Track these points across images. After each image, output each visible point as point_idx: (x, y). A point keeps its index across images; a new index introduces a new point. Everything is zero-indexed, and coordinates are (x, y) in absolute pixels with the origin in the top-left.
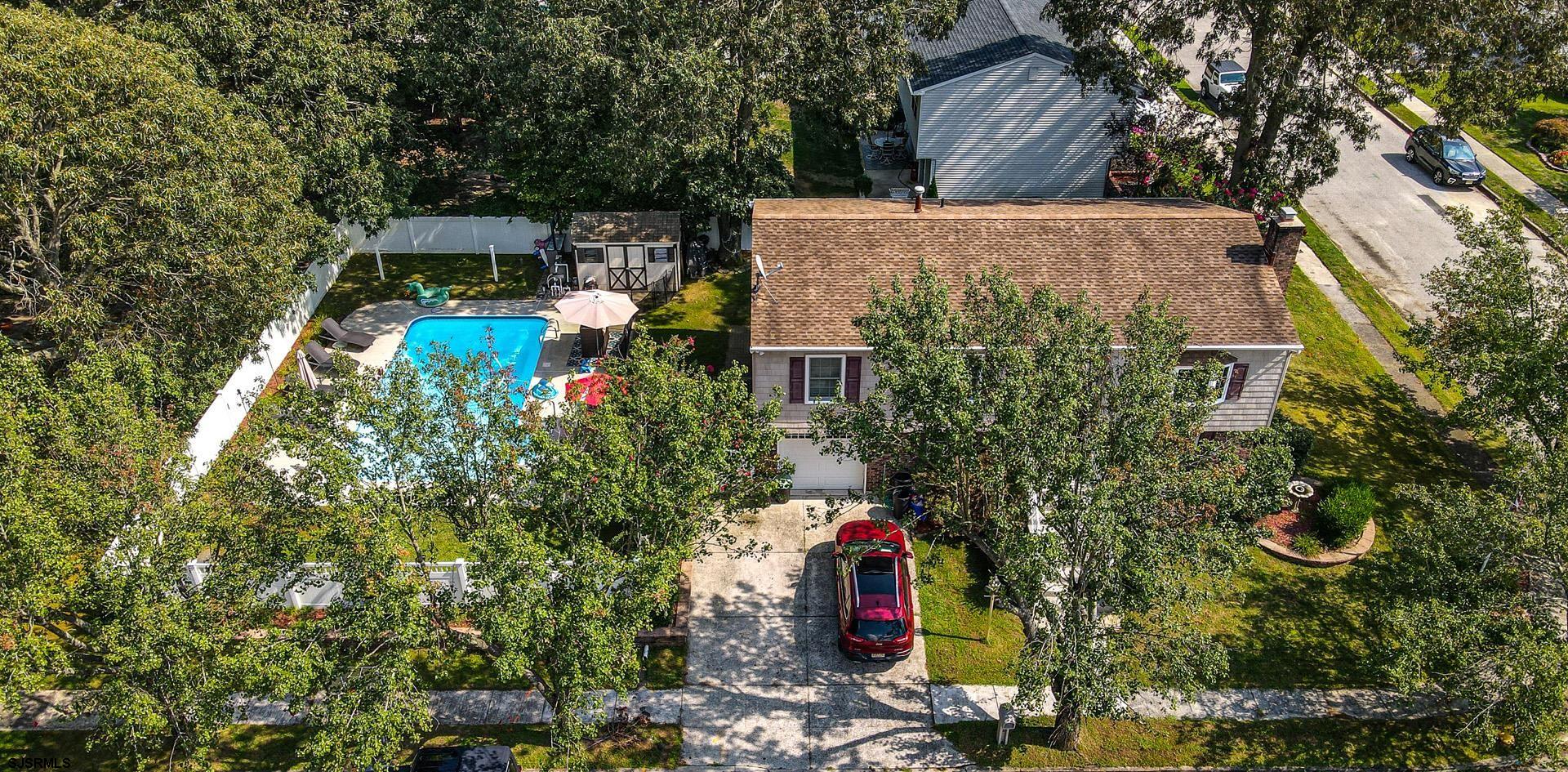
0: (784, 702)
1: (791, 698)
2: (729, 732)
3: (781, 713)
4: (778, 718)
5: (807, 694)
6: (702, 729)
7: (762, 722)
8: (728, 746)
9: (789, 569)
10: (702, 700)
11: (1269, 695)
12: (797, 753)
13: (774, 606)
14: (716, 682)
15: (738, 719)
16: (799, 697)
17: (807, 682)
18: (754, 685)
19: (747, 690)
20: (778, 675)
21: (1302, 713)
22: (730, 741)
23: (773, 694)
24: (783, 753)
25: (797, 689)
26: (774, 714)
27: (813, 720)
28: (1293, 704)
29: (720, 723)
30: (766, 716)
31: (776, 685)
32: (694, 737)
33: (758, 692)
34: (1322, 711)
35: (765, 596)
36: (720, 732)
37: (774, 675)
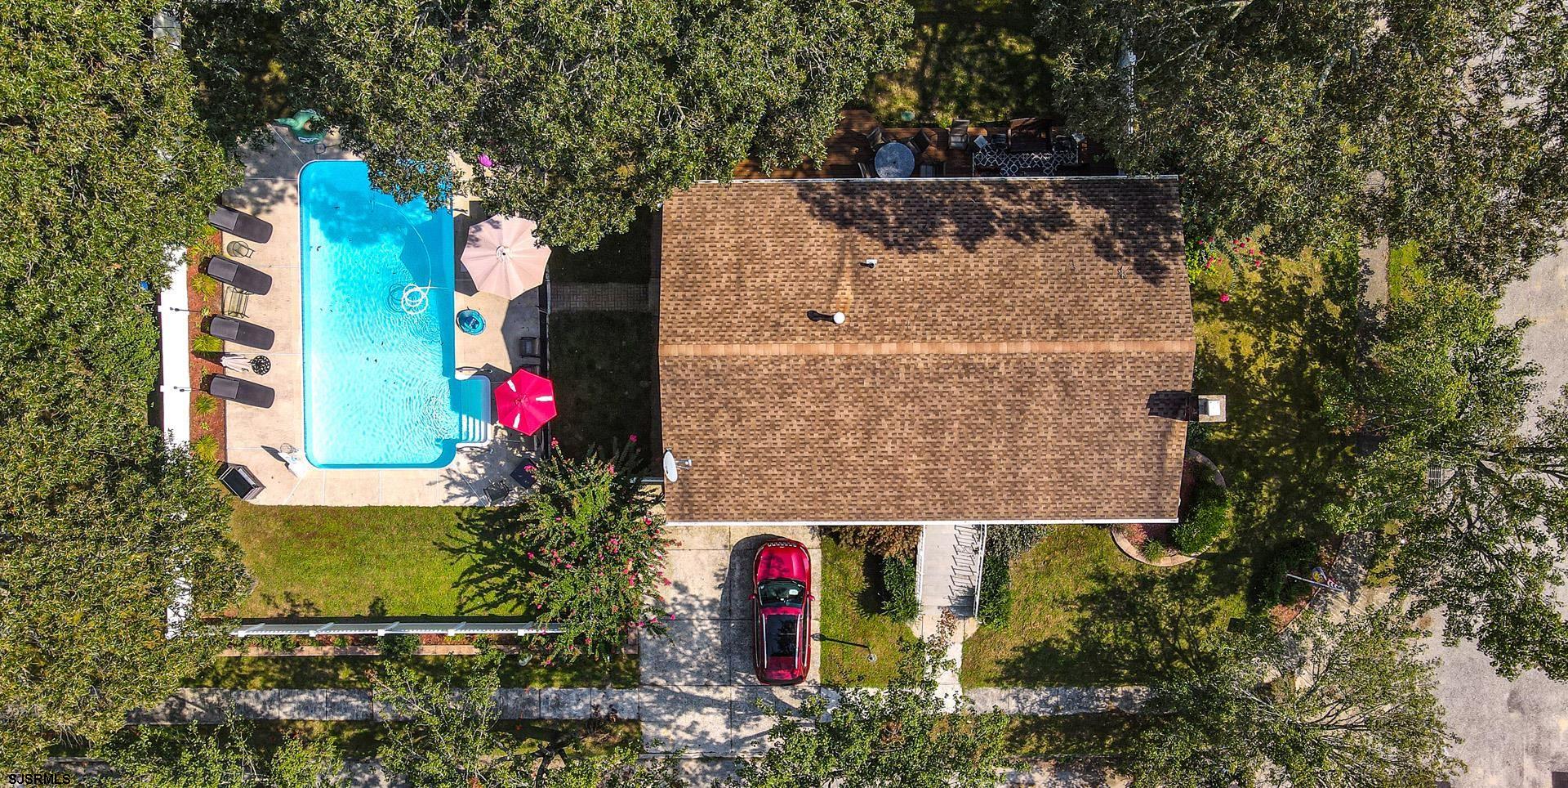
0: (713, 700)
1: (717, 696)
2: (673, 725)
3: (710, 709)
4: (709, 713)
5: (729, 693)
6: (655, 722)
7: (697, 717)
8: (673, 737)
9: (715, 569)
10: (652, 698)
11: (1069, 692)
12: (723, 740)
13: (704, 608)
14: (662, 682)
15: (680, 714)
16: (724, 695)
17: (729, 682)
18: (689, 684)
19: (685, 689)
20: (708, 676)
21: (1087, 708)
22: (674, 733)
23: (705, 693)
24: (712, 741)
25: (722, 688)
26: (705, 710)
27: (734, 714)
28: (1084, 700)
29: (666, 718)
30: (699, 711)
31: (707, 685)
32: (649, 730)
33: (693, 690)
34: (1103, 706)
35: (696, 598)
36: (667, 725)
37: (705, 675)
